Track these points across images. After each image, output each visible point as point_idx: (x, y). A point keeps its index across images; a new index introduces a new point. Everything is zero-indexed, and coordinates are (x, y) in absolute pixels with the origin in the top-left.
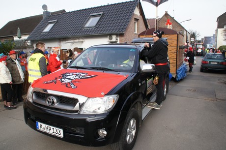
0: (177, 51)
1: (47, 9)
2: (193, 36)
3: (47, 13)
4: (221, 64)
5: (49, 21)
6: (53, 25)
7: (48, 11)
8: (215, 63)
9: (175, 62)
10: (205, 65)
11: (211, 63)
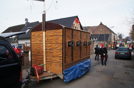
0: (63, 48)
1: (28, 21)
2: (120, 36)
3: (28, 23)
4: (127, 54)
5: (28, 28)
6: (29, 30)
7: (28, 22)
8: (123, 53)
9: (62, 61)
10: (117, 55)
11: (121, 53)
